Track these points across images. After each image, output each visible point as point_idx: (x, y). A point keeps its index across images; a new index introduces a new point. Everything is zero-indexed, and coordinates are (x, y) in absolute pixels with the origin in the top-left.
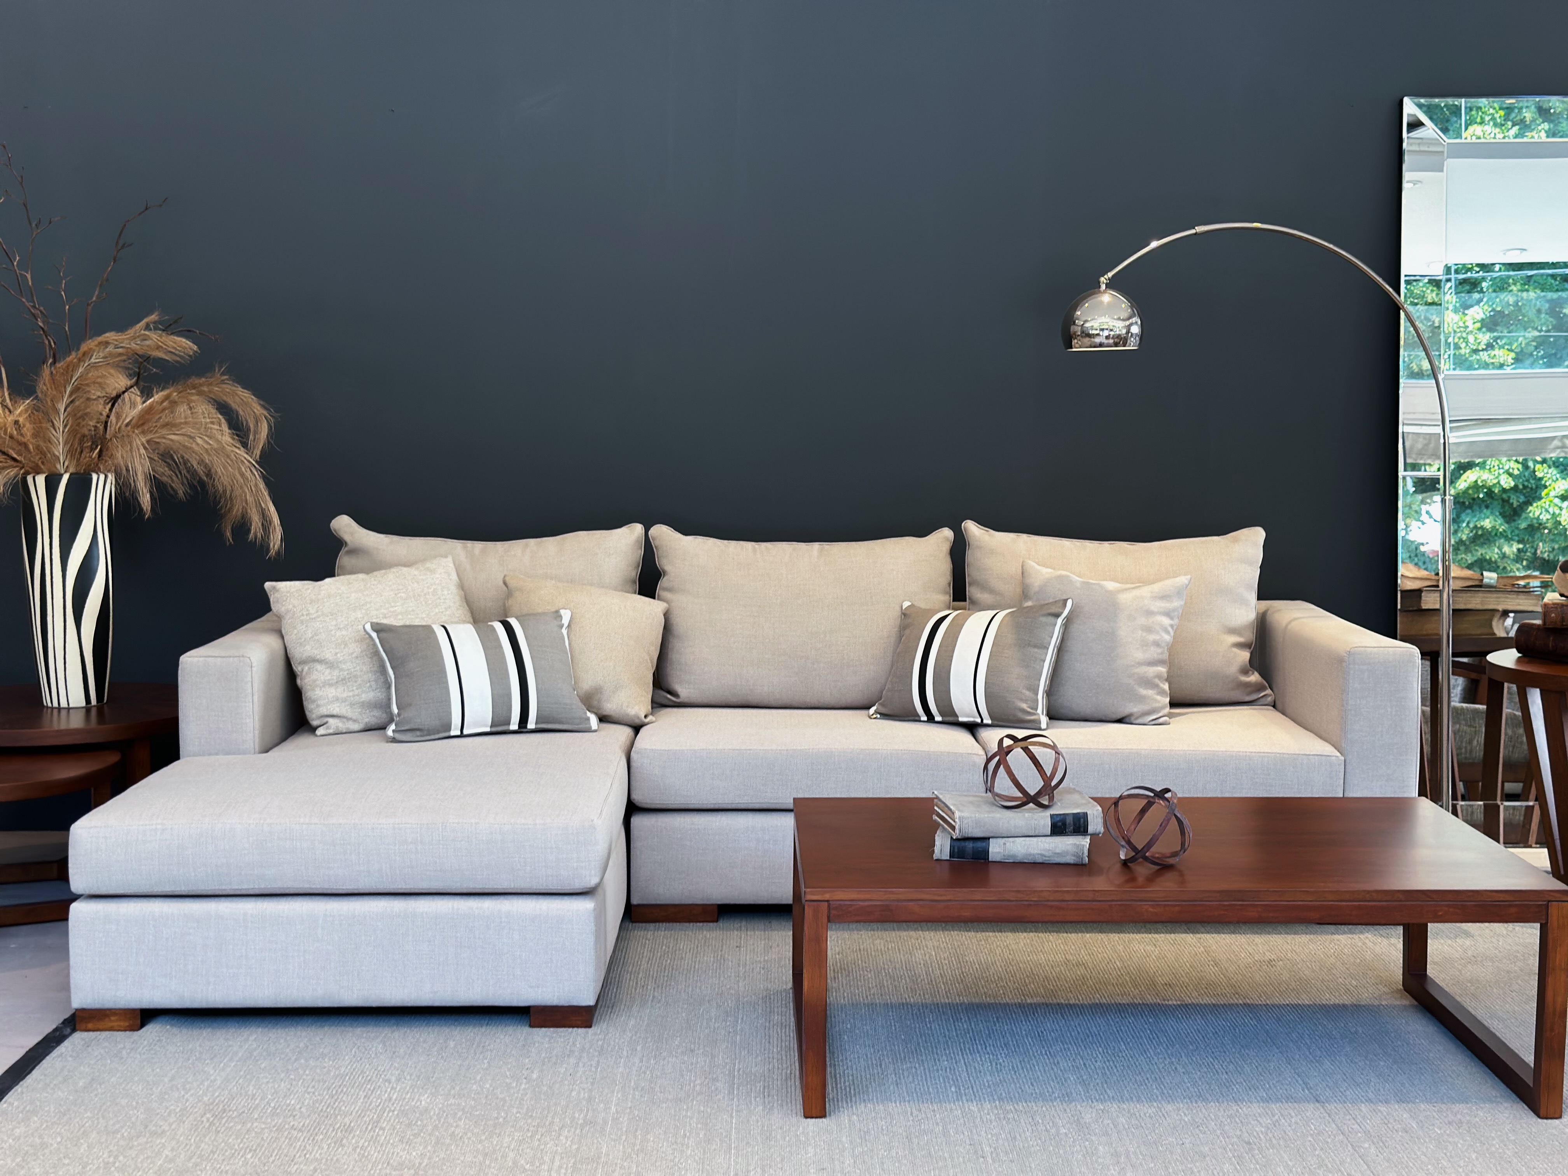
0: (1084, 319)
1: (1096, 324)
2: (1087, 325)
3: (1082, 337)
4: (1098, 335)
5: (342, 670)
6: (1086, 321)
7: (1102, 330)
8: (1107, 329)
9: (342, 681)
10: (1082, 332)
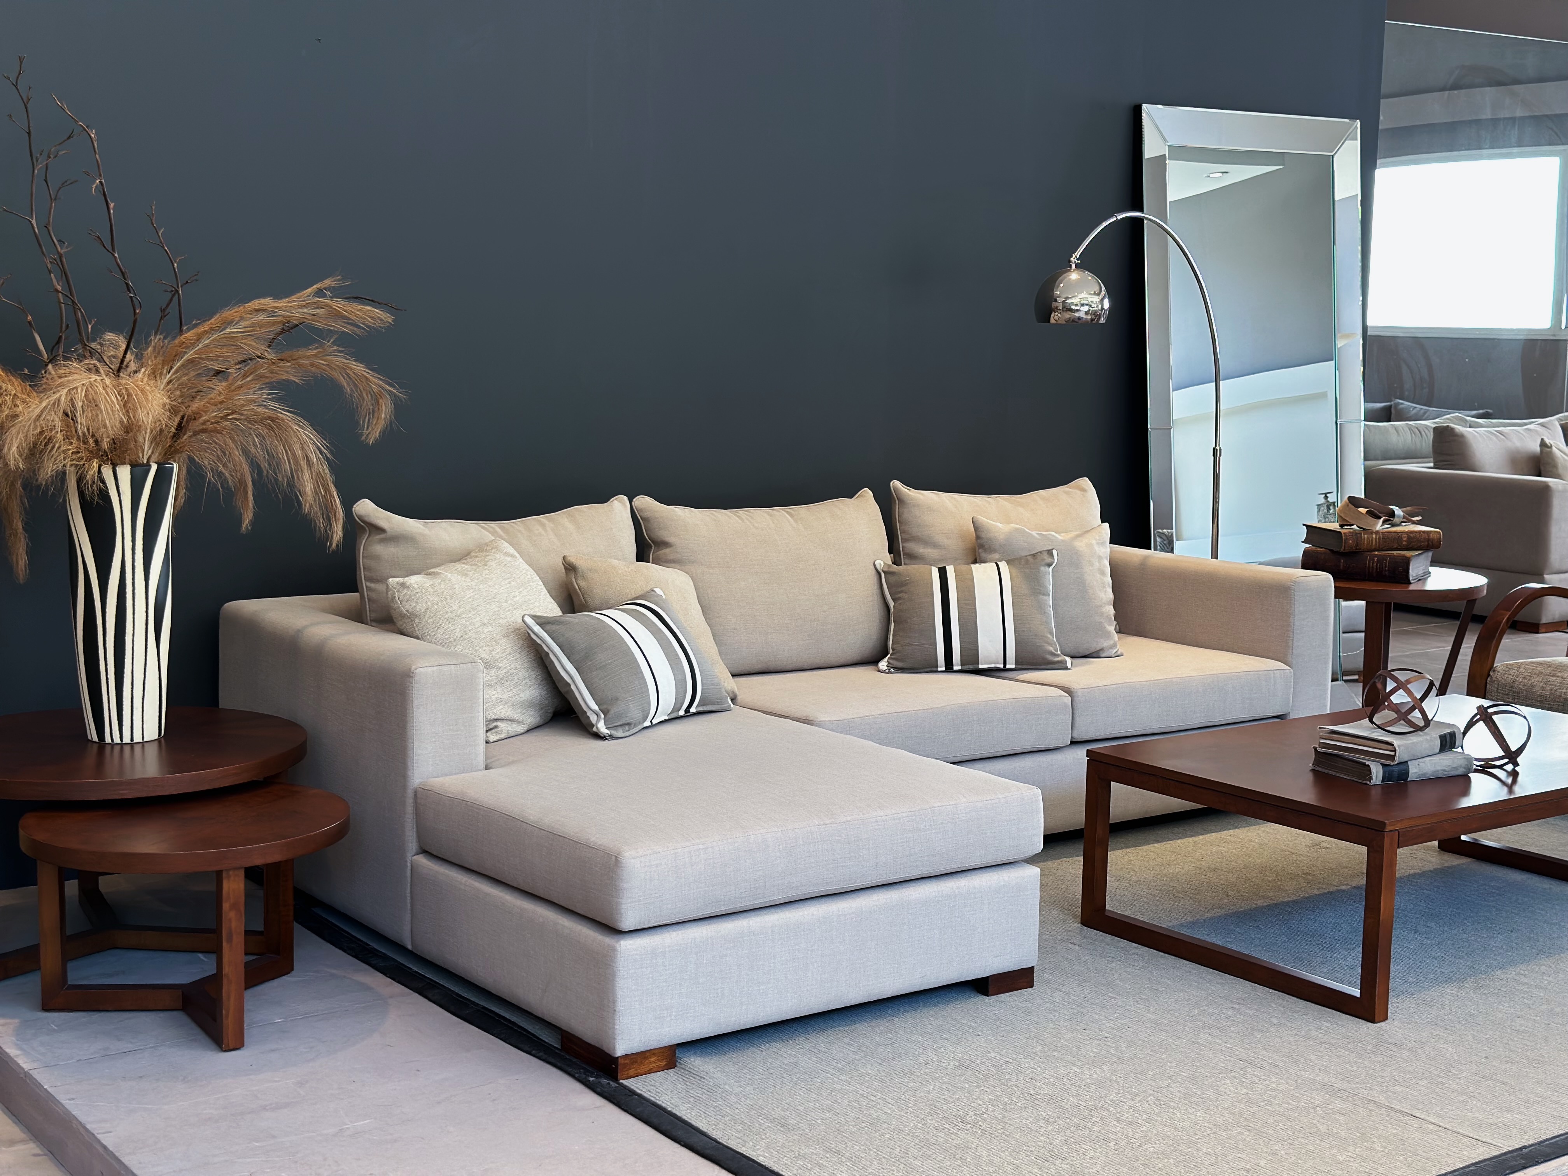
0: (1065, 296)
1: (1075, 300)
2: (1069, 301)
3: (1063, 311)
4: (1078, 310)
5: (499, 669)
6: (1067, 298)
7: (1082, 305)
8: (1087, 305)
9: (500, 681)
10: (1064, 307)
